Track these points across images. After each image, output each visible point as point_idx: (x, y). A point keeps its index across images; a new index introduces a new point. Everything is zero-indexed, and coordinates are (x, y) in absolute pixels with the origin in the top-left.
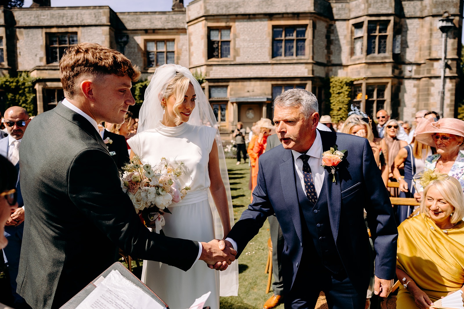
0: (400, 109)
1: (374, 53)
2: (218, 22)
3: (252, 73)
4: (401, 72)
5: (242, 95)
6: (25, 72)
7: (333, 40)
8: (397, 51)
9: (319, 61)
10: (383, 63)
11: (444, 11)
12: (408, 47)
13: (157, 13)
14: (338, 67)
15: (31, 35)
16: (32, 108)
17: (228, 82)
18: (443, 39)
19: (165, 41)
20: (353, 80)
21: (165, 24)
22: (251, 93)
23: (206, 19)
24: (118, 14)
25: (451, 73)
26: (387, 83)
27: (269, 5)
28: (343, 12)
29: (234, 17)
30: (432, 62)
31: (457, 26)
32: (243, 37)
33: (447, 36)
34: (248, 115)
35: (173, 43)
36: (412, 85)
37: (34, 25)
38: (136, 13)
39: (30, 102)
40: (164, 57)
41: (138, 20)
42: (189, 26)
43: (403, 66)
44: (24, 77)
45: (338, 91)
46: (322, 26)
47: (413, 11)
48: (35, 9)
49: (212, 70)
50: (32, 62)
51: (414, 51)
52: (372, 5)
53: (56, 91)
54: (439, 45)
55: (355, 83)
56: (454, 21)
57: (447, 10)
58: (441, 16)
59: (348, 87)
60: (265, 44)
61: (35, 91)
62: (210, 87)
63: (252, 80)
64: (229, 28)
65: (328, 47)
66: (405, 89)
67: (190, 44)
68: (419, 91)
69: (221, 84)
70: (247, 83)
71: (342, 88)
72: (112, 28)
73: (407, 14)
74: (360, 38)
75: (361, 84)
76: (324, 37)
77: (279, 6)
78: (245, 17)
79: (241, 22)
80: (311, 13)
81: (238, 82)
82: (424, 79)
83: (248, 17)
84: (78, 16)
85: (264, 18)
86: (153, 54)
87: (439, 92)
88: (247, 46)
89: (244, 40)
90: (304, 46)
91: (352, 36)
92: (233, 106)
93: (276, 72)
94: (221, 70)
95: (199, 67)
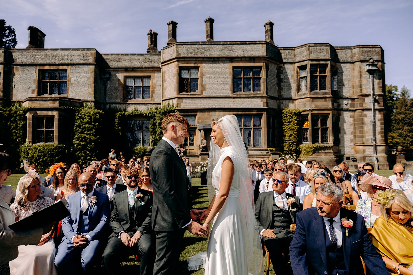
0: (340, 135)
1: (317, 89)
2: (187, 63)
3: (216, 104)
4: (339, 105)
5: (208, 123)
6: (18, 102)
7: (282, 78)
8: (335, 88)
9: (272, 95)
10: (325, 98)
11: (370, 58)
12: (344, 85)
13: (136, 55)
14: (288, 101)
15: (26, 71)
16: (21, 133)
17: (197, 112)
18: (371, 79)
19: (142, 78)
20: (300, 111)
21: (143, 64)
23: (177, 61)
24: (102, 55)
25: (379, 106)
26: (329, 114)
27: (230, 51)
28: (290, 57)
29: (202, 59)
30: (363, 97)
31: (381, 70)
32: (209, 75)
33: (373, 77)
35: (149, 79)
36: (349, 115)
37: (29, 63)
38: (118, 55)
39: (20, 128)
40: (141, 91)
41: (119, 61)
42: (163, 66)
43: (341, 100)
44: (16, 107)
45: (289, 120)
46: (273, 68)
47: (345, 57)
48: (31, 50)
49: (182, 102)
50: (25, 94)
51: (348, 88)
52: (313, 52)
53: (45, 118)
54: (368, 84)
55: (302, 113)
56: (378, 66)
57: (372, 57)
58: (367, 61)
59: (296, 117)
60: (227, 81)
61: (25, 119)
63: (216, 111)
64: (197, 68)
65: (279, 84)
66: (344, 119)
67: (163, 81)
68: (354, 120)
69: (190, 114)
70: (212, 113)
71: (292, 117)
72: (97, 66)
73: (341, 60)
74: (304, 77)
75: (308, 114)
76: (275, 76)
77: (238, 52)
78: (210, 59)
79: (207, 63)
80: (264, 57)
81: (205, 112)
82: (358, 111)
83: (212, 59)
84: (69, 56)
85: (226, 61)
86: (131, 88)
87: (371, 122)
88: (212, 83)
89: (210, 78)
90: (260, 83)
91: (298, 76)
92: (201, 132)
93: (237, 104)
94: (190, 102)
95: (171, 99)
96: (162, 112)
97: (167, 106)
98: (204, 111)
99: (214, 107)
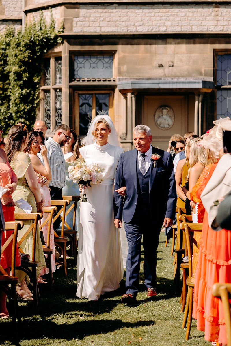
3: (168, 23)
5: (147, 75)
17: (117, 44)
22: (167, 70)
34: (159, 121)
49: (77, 16)
62: (73, 55)
63: (169, 40)
69: (97, 48)
70: (158, 48)
81: (138, 44)
92: (126, 98)
93: (225, 23)
94: (98, 15)
95: (47, 8)
96: (22, 44)
97: (38, 28)
98: (136, 41)
99: (162, 30)
